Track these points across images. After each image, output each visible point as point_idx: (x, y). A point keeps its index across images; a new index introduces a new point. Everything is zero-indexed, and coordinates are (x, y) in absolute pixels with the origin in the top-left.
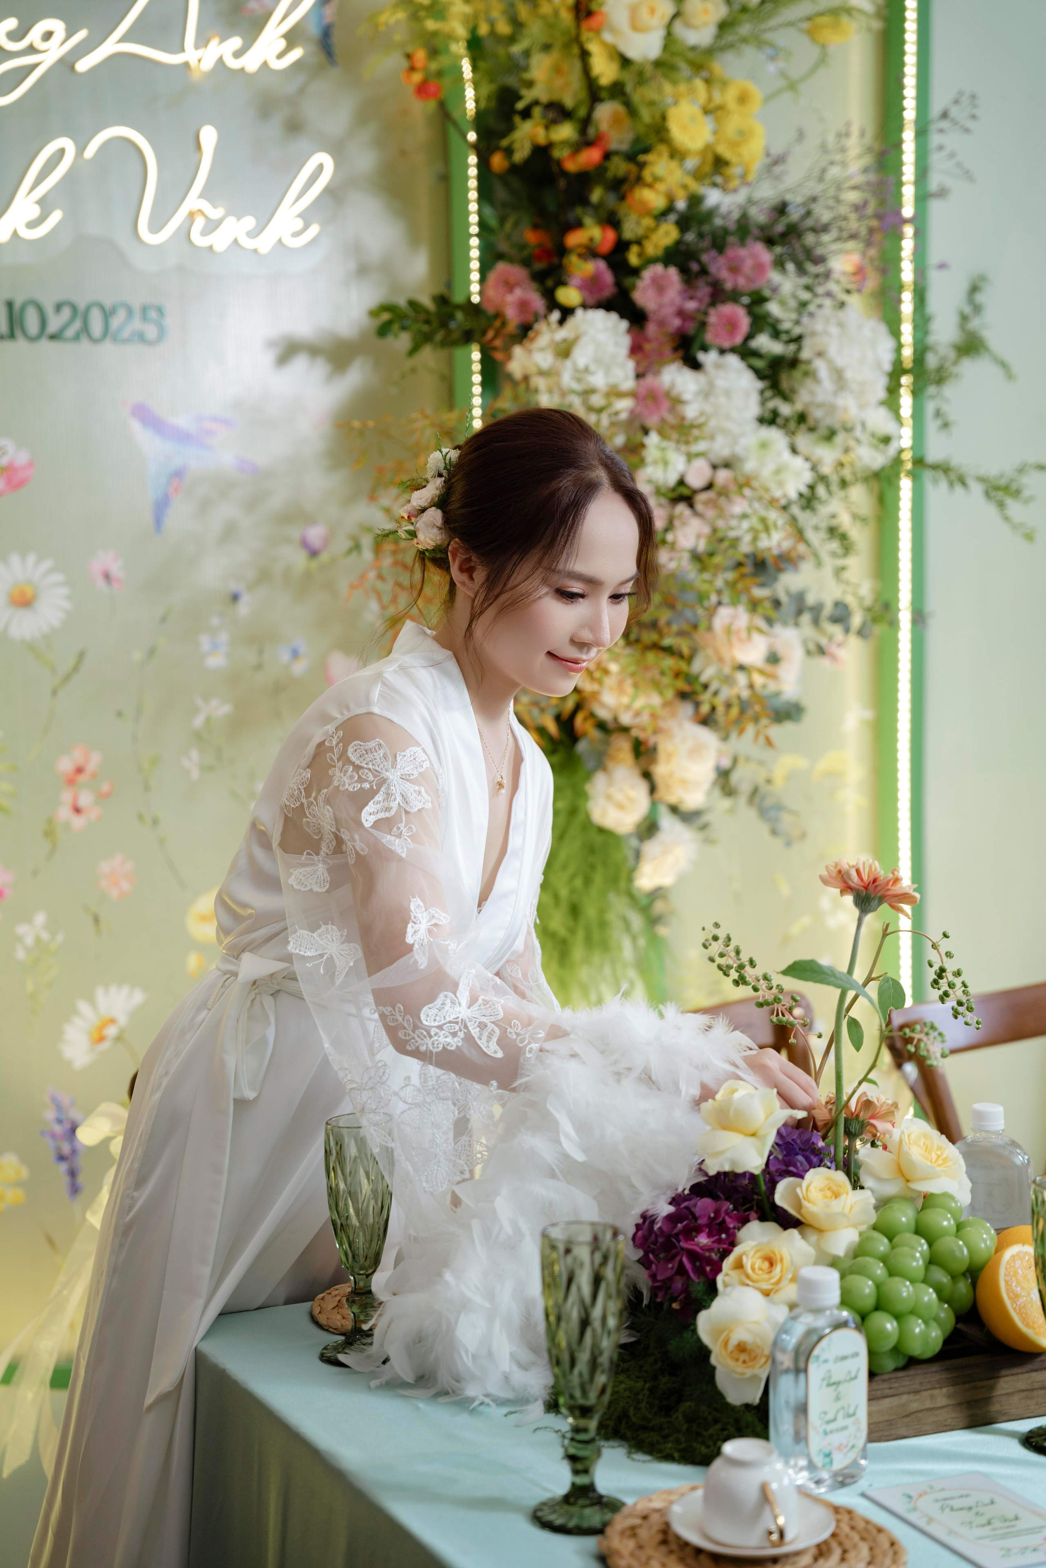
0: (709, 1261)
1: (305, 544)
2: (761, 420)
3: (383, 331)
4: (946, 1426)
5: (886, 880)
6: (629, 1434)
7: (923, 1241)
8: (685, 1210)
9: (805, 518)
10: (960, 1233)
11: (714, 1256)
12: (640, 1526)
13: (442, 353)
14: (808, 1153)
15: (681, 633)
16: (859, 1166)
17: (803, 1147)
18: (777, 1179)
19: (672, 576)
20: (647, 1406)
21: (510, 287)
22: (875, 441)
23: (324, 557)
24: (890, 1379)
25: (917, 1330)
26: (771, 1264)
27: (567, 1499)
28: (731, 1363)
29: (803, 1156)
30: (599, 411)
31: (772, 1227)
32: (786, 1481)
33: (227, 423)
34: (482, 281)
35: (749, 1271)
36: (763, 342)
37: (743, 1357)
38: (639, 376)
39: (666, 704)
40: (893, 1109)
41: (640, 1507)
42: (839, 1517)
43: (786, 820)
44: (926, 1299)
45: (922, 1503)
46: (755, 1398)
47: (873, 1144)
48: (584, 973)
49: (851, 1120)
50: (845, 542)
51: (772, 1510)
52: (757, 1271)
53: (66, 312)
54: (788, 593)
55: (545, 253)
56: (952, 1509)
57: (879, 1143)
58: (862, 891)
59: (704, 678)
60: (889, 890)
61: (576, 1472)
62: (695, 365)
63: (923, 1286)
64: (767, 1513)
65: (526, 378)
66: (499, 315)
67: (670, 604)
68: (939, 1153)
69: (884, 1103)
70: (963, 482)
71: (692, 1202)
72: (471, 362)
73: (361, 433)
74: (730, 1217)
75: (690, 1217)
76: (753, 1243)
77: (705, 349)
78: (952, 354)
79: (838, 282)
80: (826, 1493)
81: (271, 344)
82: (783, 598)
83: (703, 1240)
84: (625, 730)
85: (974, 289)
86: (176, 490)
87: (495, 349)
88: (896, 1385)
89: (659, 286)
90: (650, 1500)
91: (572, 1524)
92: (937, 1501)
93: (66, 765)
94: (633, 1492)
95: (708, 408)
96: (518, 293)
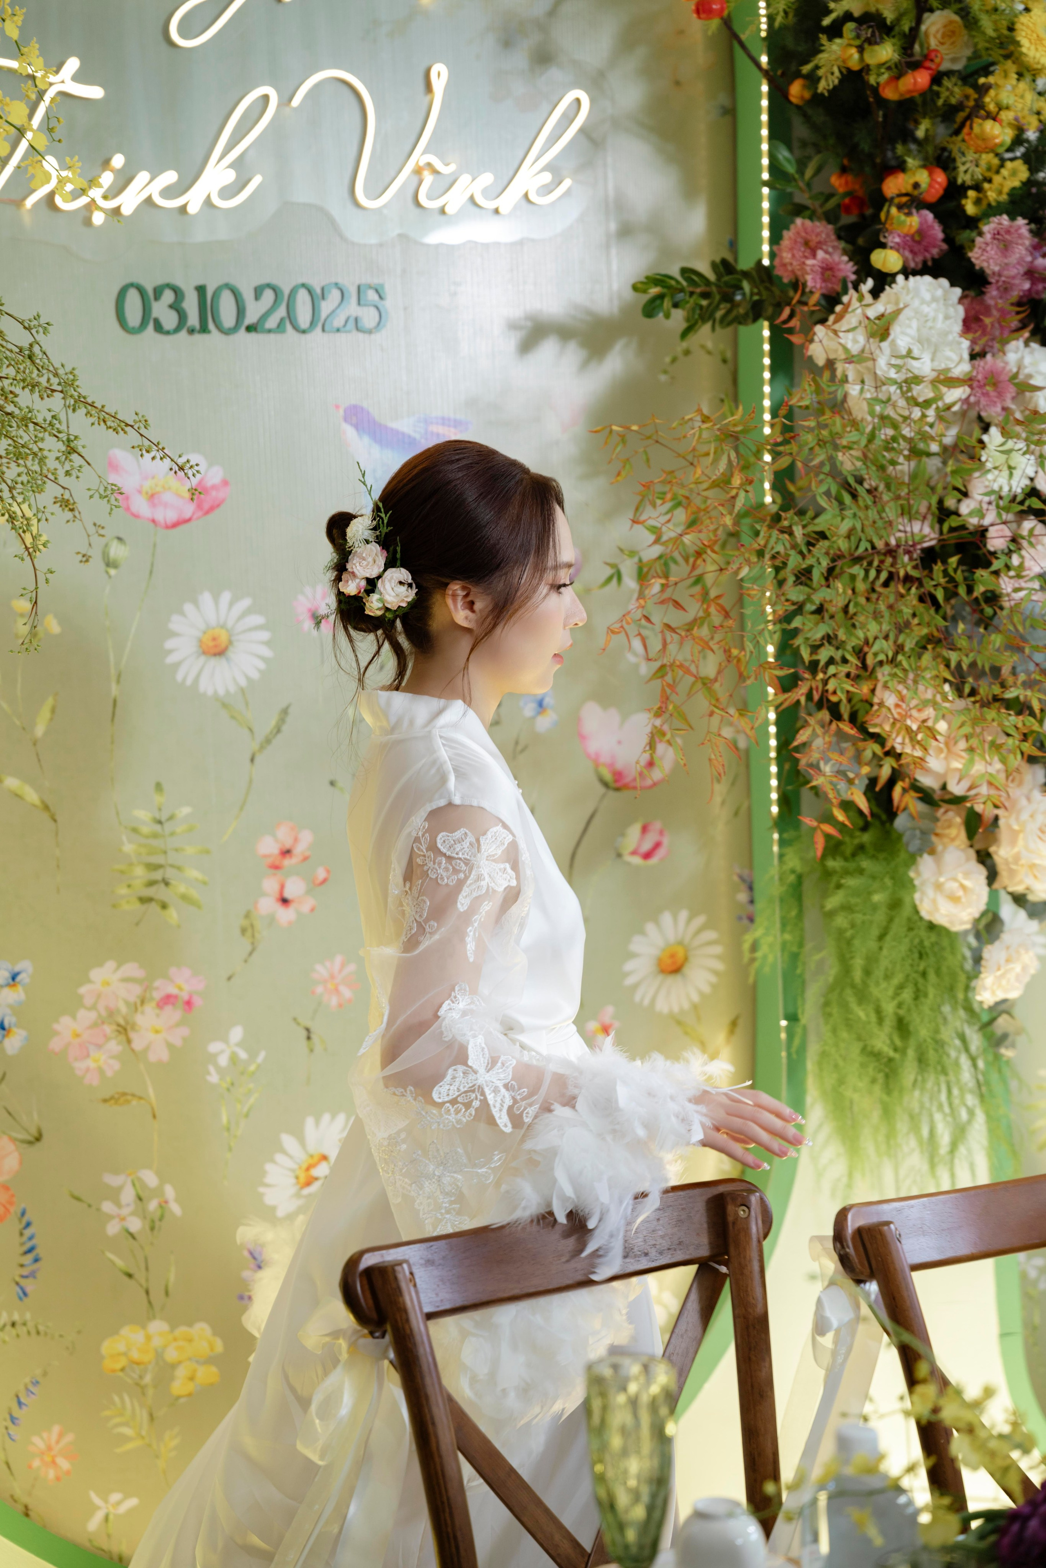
3: (650, 309)
13: (724, 333)
15: (1030, 683)
19: (1019, 609)
21: (811, 248)
30: (927, 404)
33: (458, 425)
34: (775, 239)
38: (975, 356)
39: (1011, 773)
48: (914, 1099)
53: (268, 295)
55: (855, 201)
65: (830, 364)
66: (797, 284)
67: (1015, 646)
72: (759, 341)
73: (623, 438)
84: (956, 800)
87: (791, 331)
89: (1004, 242)
93: (269, 847)
96: (822, 255)
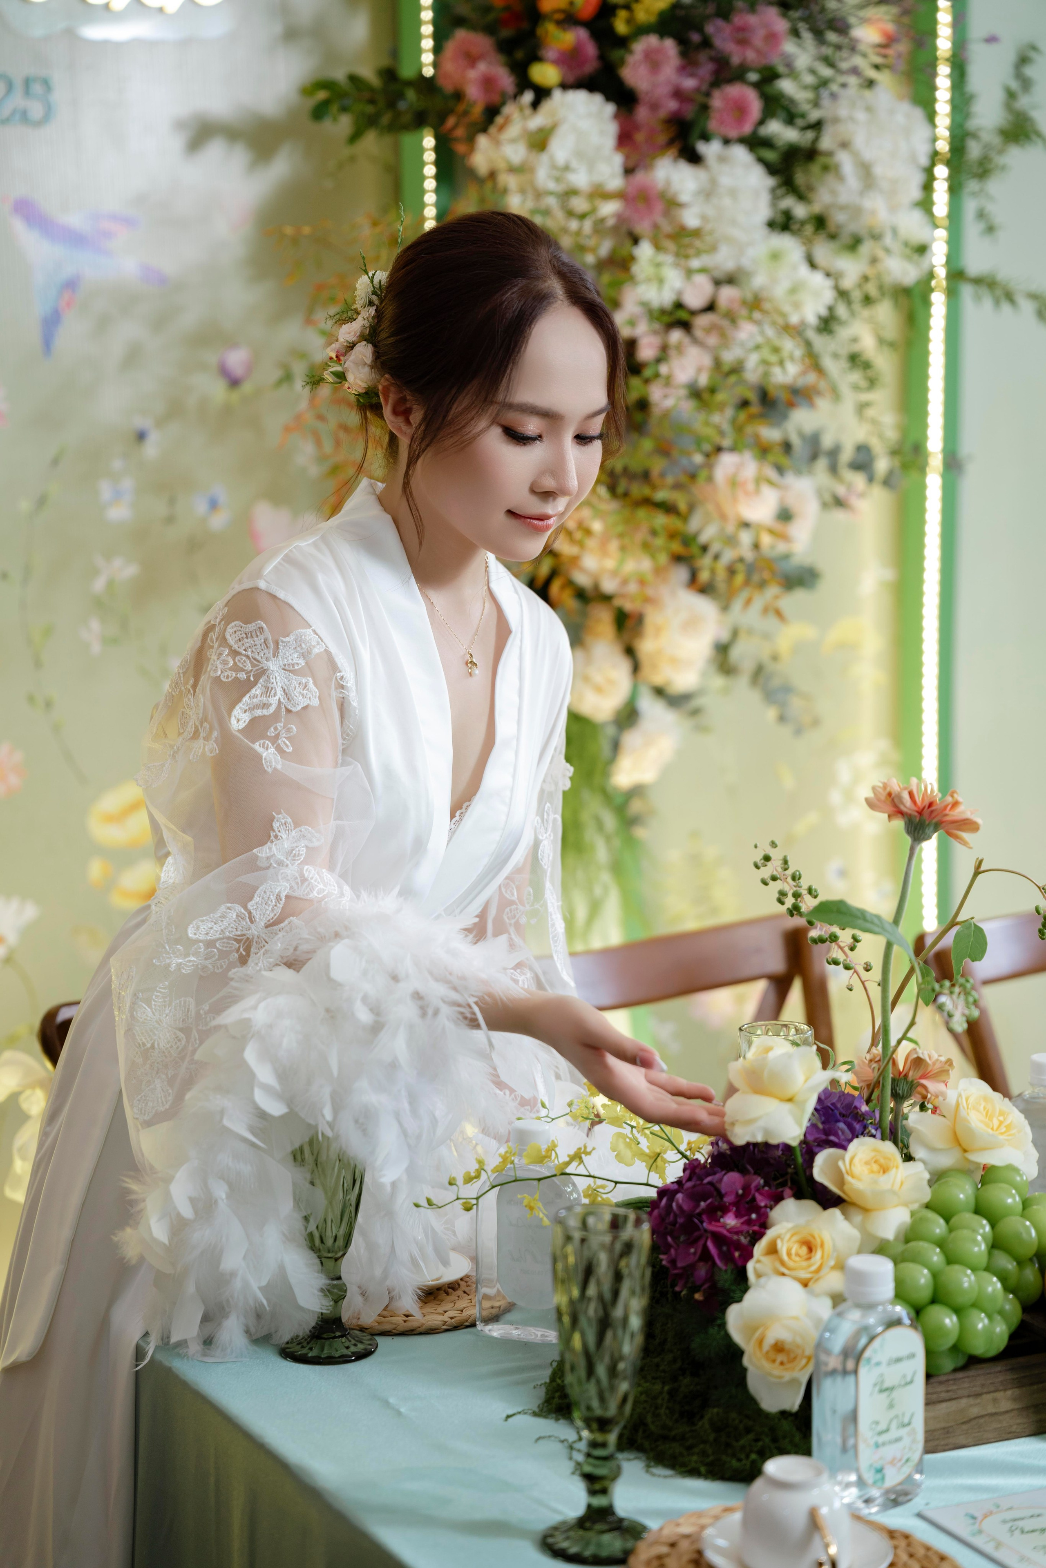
0: (738, 1246)
1: (224, 372)
2: (771, 225)
3: (319, 112)
4: (1010, 1433)
5: (943, 805)
6: (647, 1445)
7: (985, 1222)
8: (709, 1187)
9: (819, 342)
10: (1026, 1212)
11: (744, 1240)
12: (667, 1555)
13: (388, 140)
14: (849, 1120)
15: (678, 486)
16: (908, 1133)
17: (844, 1112)
18: (816, 1149)
19: (666, 414)
20: (667, 1411)
21: (472, 60)
22: (908, 251)
23: (247, 387)
24: (948, 1381)
25: (980, 1326)
26: (810, 1249)
27: (583, 1523)
28: (767, 1365)
29: (845, 1123)
30: (582, 217)
31: (810, 1205)
32: (837, 1504)
33: (128, 222)
34: (437, 50)
35: (785, 1257)
36: (775, 128)
37: (780, 1358)
38: (629, 171)
39: (658, 571)
40: (947, 1067)
41: (666, 1532)
42: (896, 1542)
43: (796, 704)
44: (990, 1289)
45: (988, 1524)
46: (794, 1403)
47: (923, 1107)
49: (898, 1080)
50: (869, 373)
51: (823, 1537)
52: (793, 1257)
54: (801, 435)
55: (513, 18)
56: (1022, 1532)
57: (930, 1106)
58: (915, 817)
59: (703, 538)
60: (946, 815)
61: (592, 1492)
62: (694, 158)
63: (986, 1275)
64: (817, 1542)
65: (492, 175)
66: (458, 96)
67: (664, 450)
68: (1001, 1118)
69: (937, 1060)
70: (1010, 297)
71: (717, 1176)
72: (422, 150)
73: (295, 241)
74: (761, 1194)
75: (715, 1194)
76: (789, 1225)
77: (706, 137)
78: (996, 140)
79: (864, 55)
80: (877, 1513)
81: (180, 125)
82: (795, 440)
83: (731, 1221)
84: (606, 598)
85: (1023, 60)
86: (68, 304)
87: (455, 138)
88: (955, 1387)
89: (653, 61)
90: (678, 1525)
91: (587, 1553)
92: (1004, 1522)
94: (657, 1513)
95: (710, 212)
96: (482, 67)
